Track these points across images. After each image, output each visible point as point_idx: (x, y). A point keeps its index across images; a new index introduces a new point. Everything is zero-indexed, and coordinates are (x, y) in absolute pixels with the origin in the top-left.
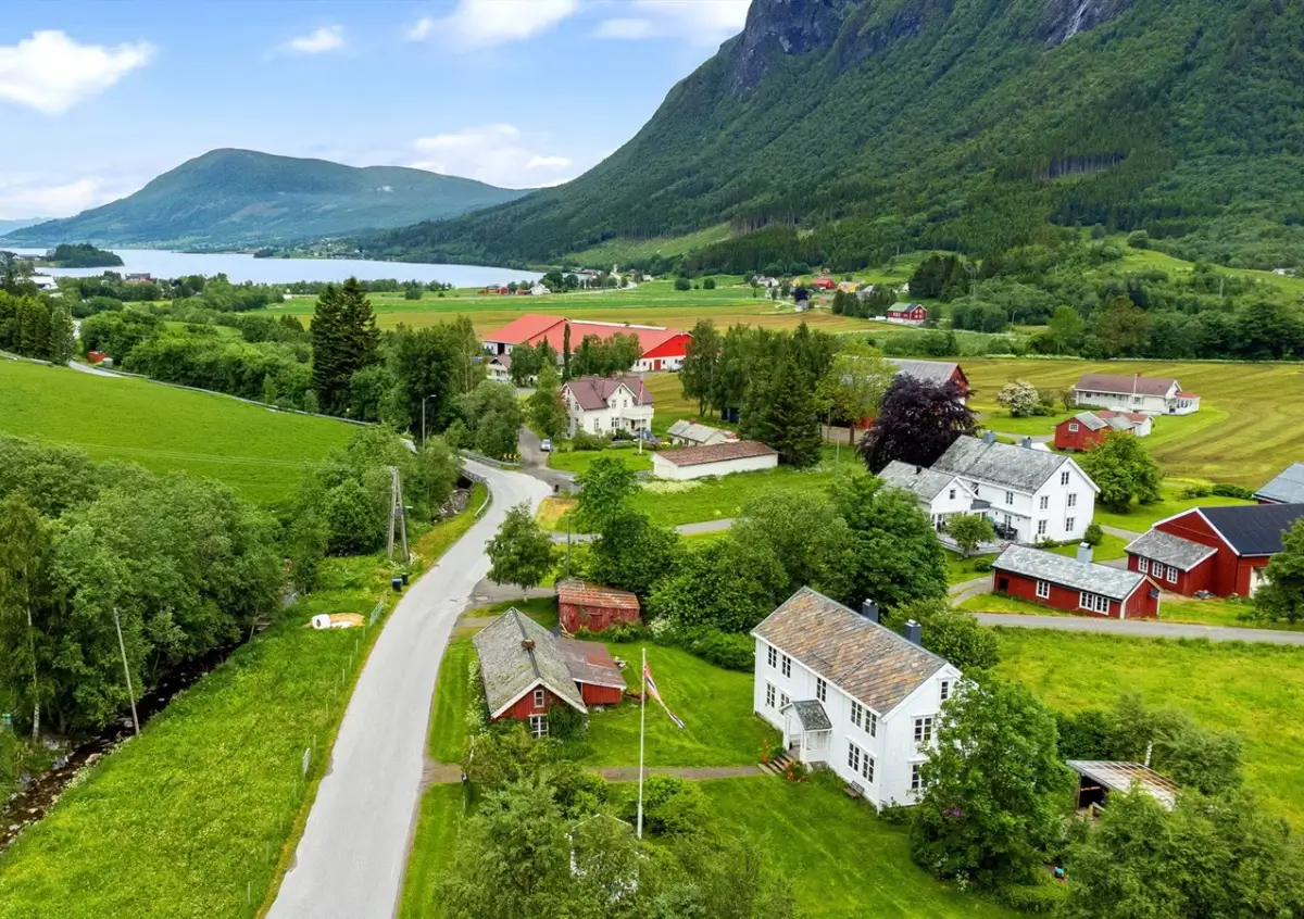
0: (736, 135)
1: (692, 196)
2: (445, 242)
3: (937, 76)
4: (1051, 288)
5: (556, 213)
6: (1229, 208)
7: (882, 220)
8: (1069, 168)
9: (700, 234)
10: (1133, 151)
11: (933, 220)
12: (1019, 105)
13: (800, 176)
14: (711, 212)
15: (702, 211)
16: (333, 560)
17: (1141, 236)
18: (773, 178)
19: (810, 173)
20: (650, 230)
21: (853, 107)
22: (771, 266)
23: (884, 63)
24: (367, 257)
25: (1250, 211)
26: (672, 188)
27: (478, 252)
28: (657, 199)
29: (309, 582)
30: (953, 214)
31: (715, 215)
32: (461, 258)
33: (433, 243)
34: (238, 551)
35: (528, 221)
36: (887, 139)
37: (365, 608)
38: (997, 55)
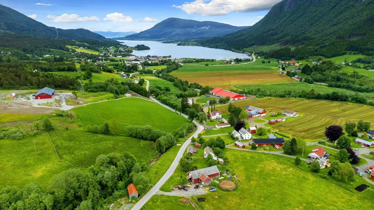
0: (285, 21)
1: (272, 36)
2: (218, 43)
3: (332, 9)
4: (324, 75)
5: (243, 37)
8: (354, 36)
9: (273, 46)
10: (368, 34)
12: (348, 18)
13: (297, 33)
14: (276, 40)
15: (274, 40)
16: (179, 138)
18: (291, 33)
19: (299, 32)
20: (263, 43)
21: (311, 16)
22: (283, 58)
23: (320, 5)
24: (201, 46)
26: (269, 33)
27: (225, 46)
28: (265, 36)
29: (177, 141)
30: (326, 46)
31: (277, 41)
32: (221, 47)
33: (216, 43)
34: (172, 140)
35: (237, 39)
36: (317, 25)
37: (181, 143)
38: (346, 4)
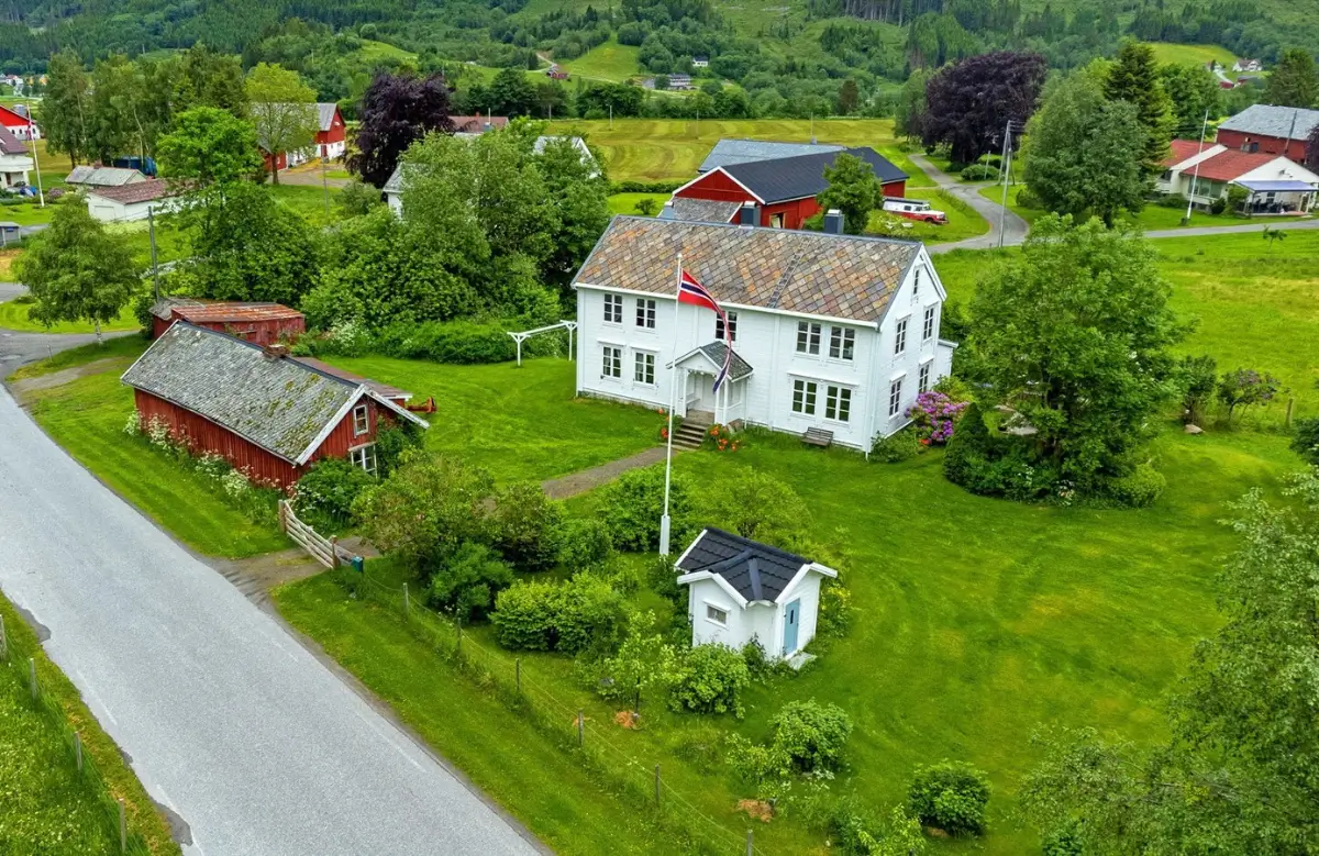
4: (312, 74)
6: (416, 13)
7: (118, 18)
11: (171, 19)
17: (372, 29)
25: (432, 17)
30: (189, 14)
